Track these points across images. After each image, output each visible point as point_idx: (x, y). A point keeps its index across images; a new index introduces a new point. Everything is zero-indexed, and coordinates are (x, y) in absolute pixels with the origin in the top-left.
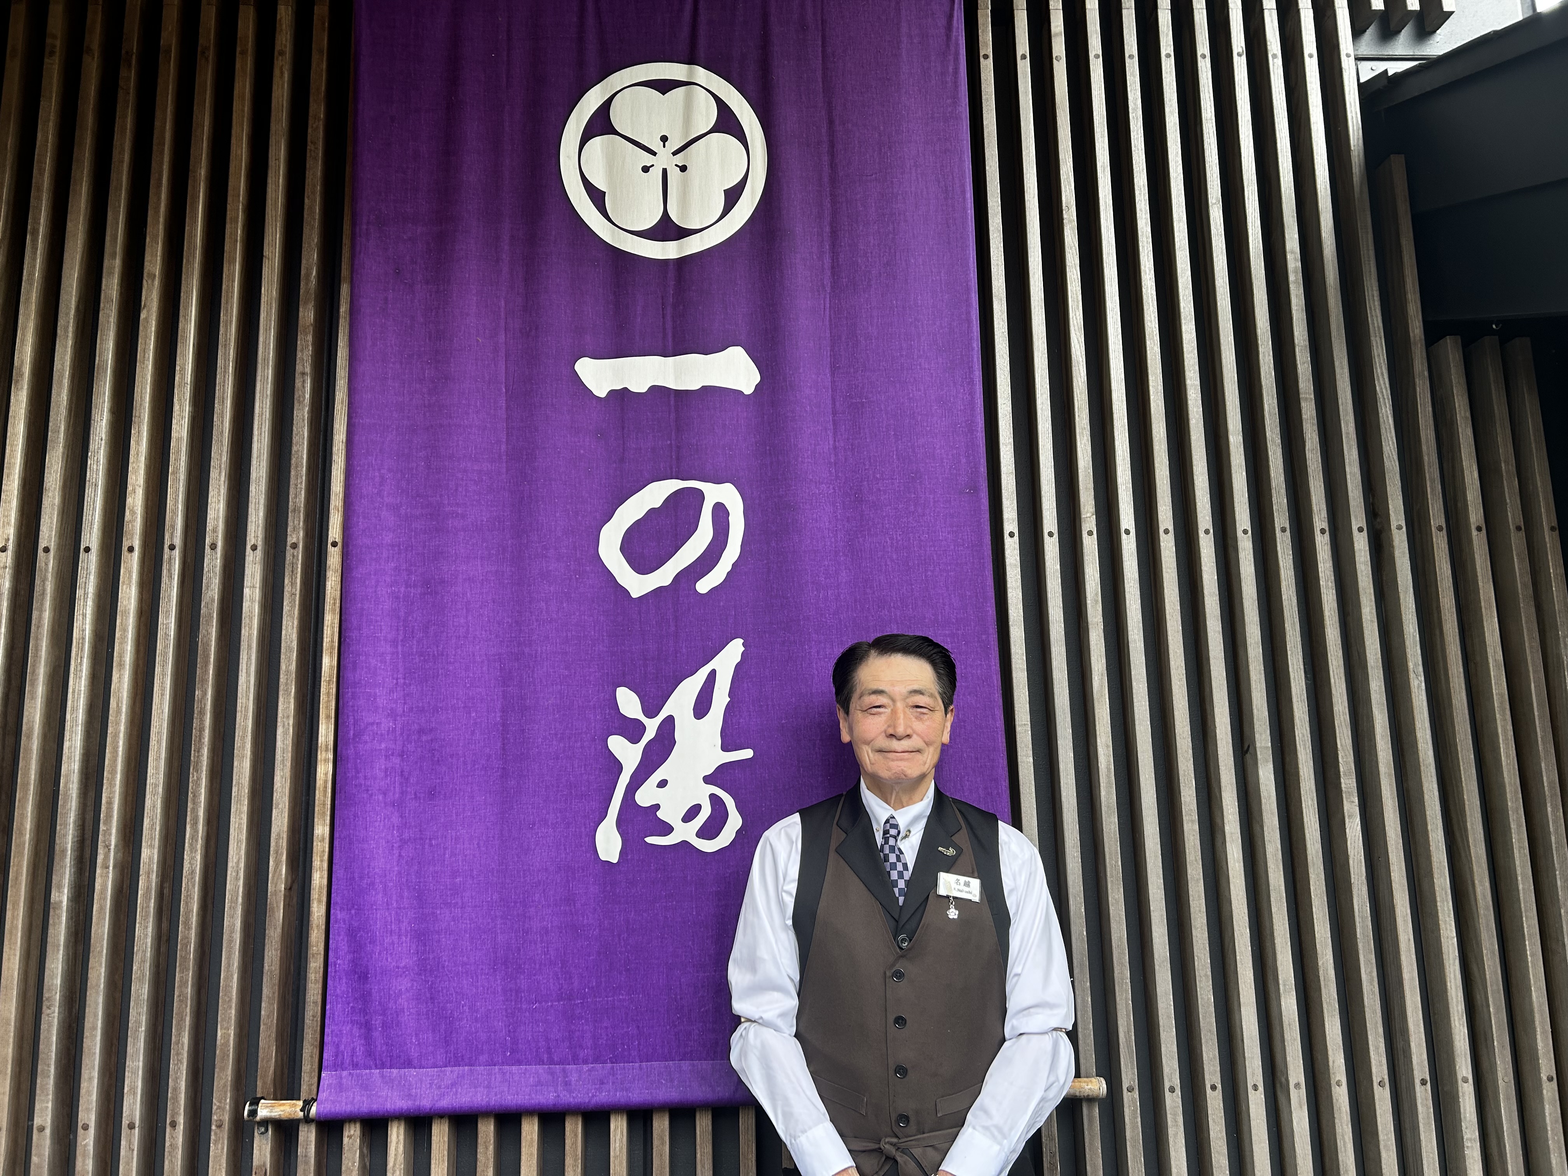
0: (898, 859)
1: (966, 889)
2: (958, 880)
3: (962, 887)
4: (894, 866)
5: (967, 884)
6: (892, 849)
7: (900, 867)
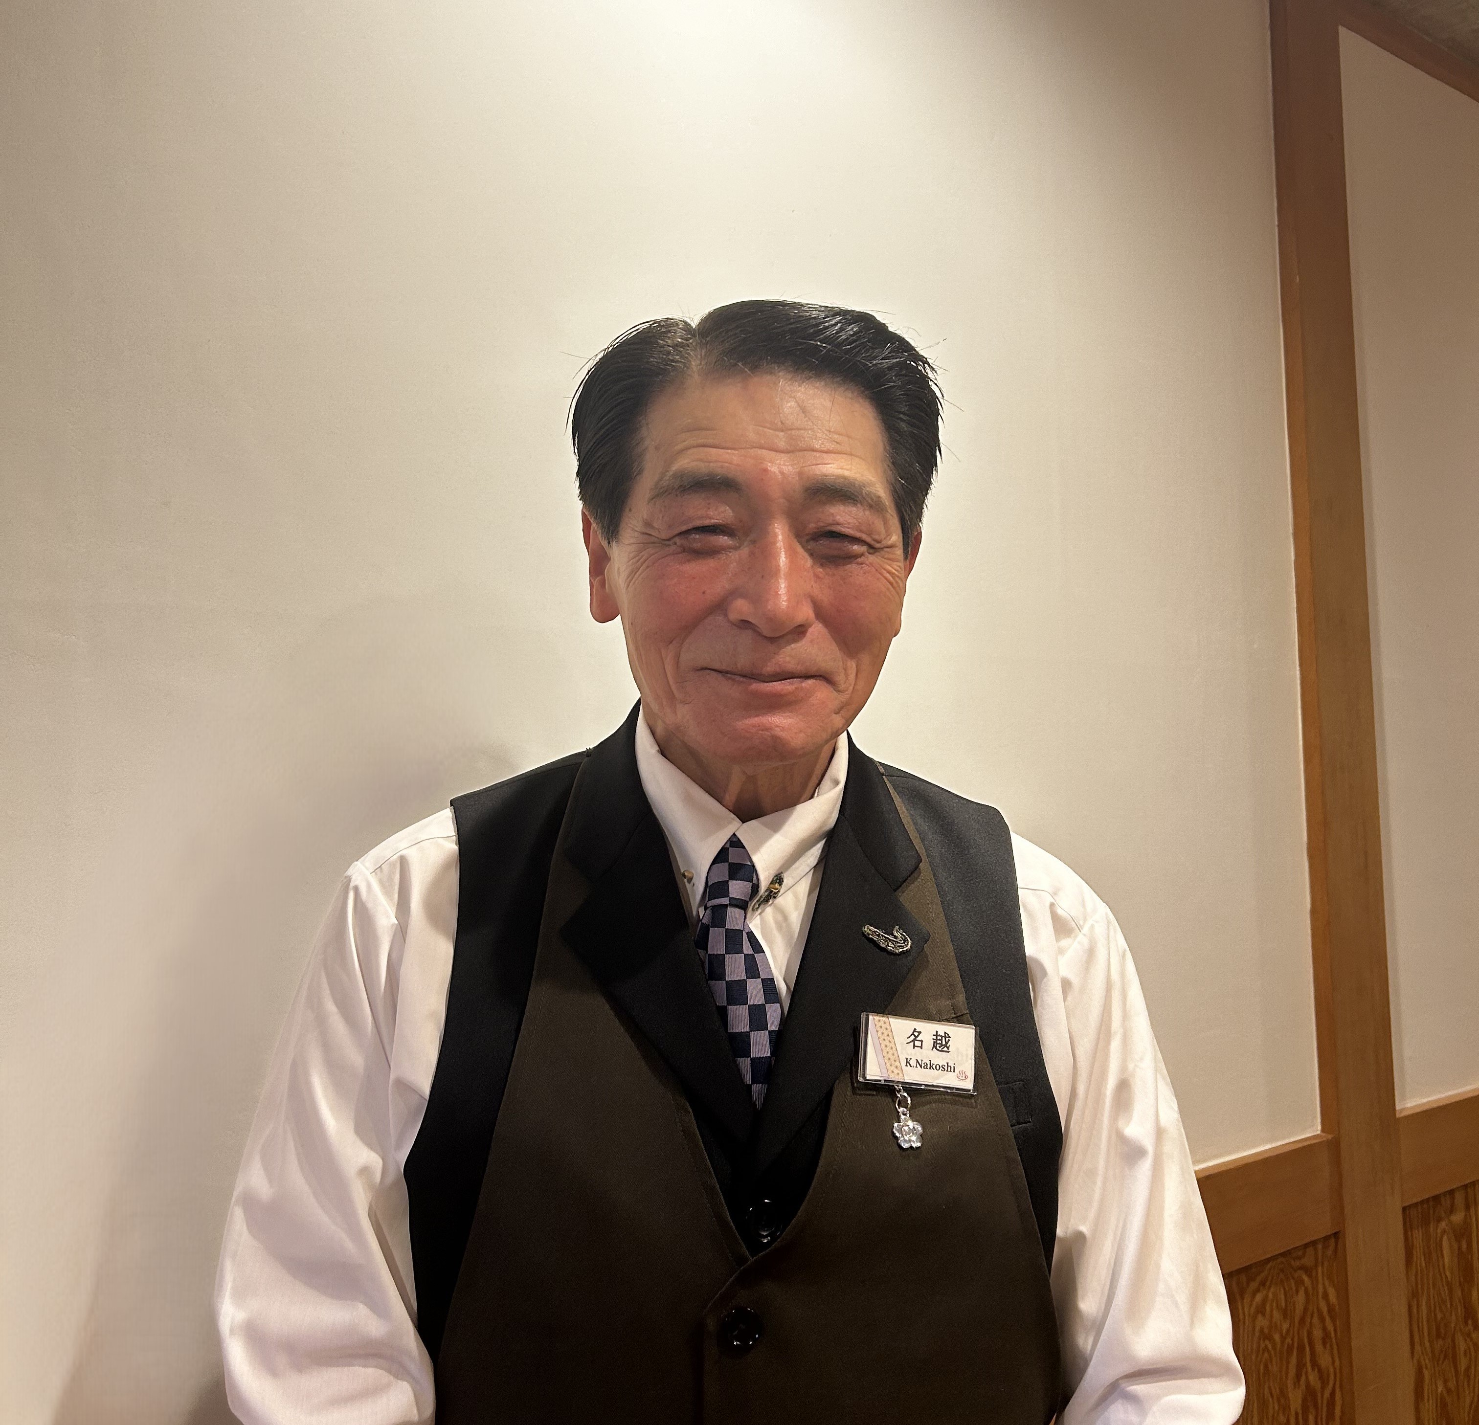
0: (752, 969)
1: (939, 1058)
2: (916, 1034)
3: (929, 1054)
4: (737, 993)
5: (941, 1043)
6: (734, 939)
7: (755, 993)
